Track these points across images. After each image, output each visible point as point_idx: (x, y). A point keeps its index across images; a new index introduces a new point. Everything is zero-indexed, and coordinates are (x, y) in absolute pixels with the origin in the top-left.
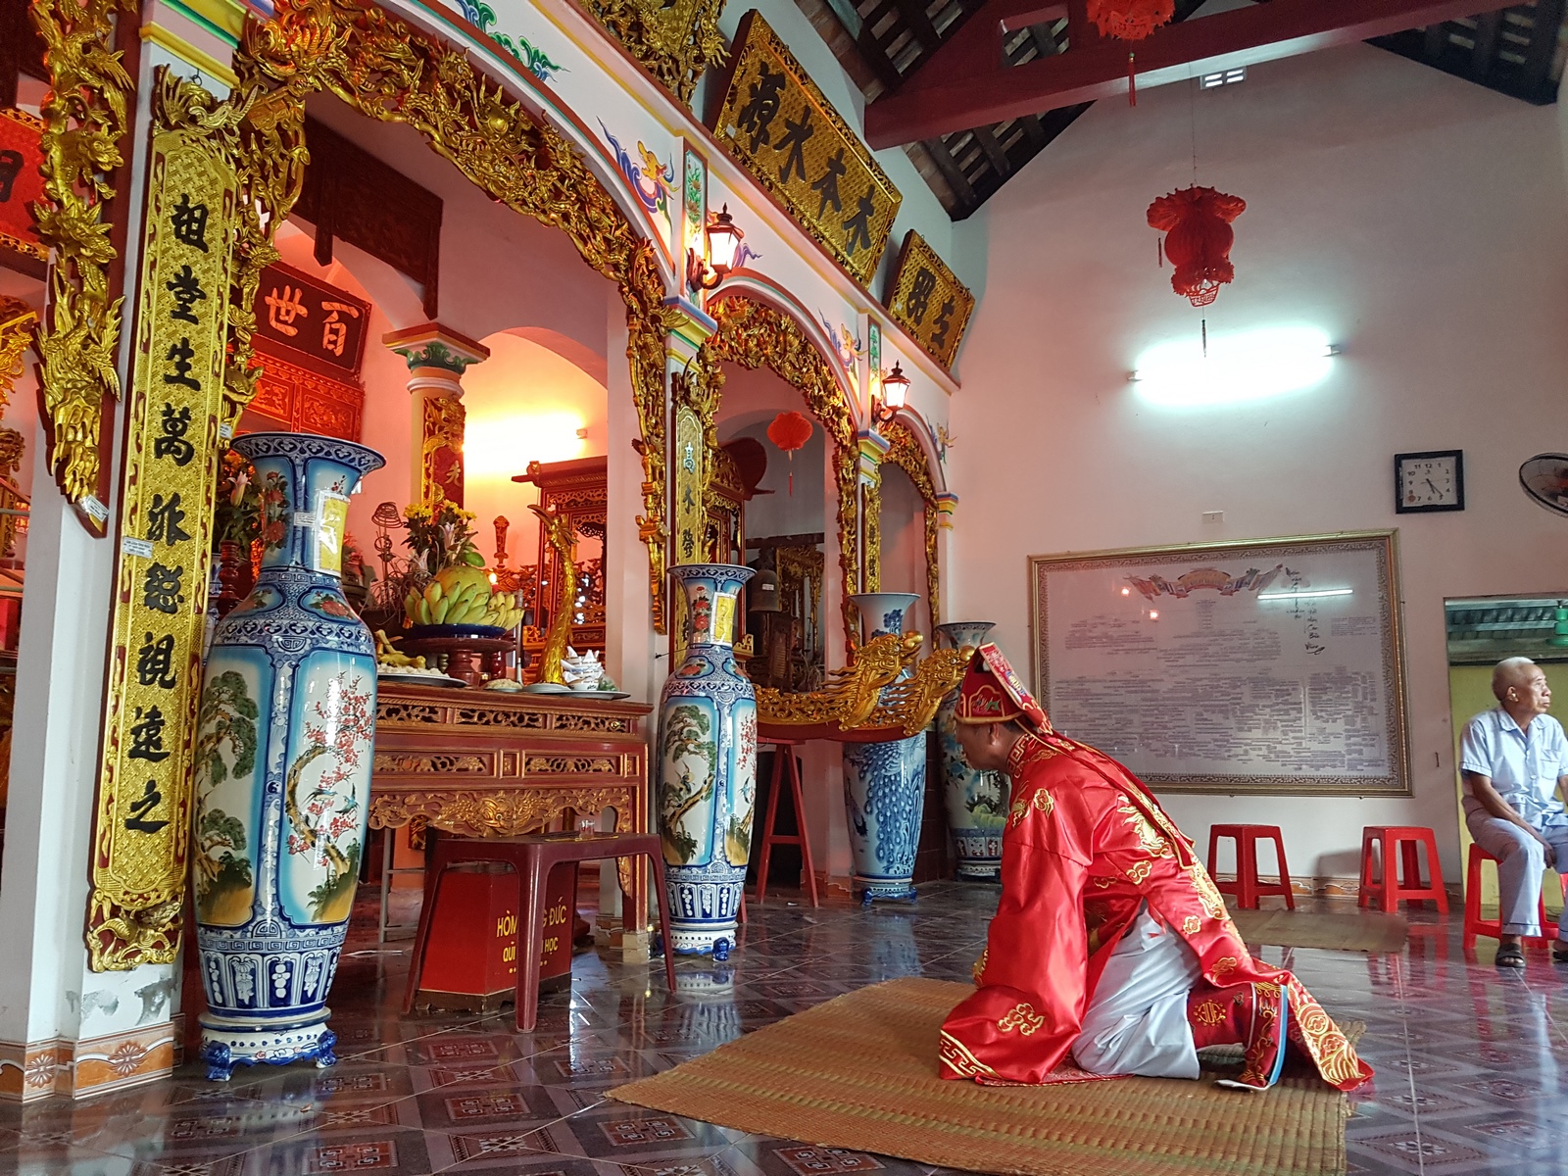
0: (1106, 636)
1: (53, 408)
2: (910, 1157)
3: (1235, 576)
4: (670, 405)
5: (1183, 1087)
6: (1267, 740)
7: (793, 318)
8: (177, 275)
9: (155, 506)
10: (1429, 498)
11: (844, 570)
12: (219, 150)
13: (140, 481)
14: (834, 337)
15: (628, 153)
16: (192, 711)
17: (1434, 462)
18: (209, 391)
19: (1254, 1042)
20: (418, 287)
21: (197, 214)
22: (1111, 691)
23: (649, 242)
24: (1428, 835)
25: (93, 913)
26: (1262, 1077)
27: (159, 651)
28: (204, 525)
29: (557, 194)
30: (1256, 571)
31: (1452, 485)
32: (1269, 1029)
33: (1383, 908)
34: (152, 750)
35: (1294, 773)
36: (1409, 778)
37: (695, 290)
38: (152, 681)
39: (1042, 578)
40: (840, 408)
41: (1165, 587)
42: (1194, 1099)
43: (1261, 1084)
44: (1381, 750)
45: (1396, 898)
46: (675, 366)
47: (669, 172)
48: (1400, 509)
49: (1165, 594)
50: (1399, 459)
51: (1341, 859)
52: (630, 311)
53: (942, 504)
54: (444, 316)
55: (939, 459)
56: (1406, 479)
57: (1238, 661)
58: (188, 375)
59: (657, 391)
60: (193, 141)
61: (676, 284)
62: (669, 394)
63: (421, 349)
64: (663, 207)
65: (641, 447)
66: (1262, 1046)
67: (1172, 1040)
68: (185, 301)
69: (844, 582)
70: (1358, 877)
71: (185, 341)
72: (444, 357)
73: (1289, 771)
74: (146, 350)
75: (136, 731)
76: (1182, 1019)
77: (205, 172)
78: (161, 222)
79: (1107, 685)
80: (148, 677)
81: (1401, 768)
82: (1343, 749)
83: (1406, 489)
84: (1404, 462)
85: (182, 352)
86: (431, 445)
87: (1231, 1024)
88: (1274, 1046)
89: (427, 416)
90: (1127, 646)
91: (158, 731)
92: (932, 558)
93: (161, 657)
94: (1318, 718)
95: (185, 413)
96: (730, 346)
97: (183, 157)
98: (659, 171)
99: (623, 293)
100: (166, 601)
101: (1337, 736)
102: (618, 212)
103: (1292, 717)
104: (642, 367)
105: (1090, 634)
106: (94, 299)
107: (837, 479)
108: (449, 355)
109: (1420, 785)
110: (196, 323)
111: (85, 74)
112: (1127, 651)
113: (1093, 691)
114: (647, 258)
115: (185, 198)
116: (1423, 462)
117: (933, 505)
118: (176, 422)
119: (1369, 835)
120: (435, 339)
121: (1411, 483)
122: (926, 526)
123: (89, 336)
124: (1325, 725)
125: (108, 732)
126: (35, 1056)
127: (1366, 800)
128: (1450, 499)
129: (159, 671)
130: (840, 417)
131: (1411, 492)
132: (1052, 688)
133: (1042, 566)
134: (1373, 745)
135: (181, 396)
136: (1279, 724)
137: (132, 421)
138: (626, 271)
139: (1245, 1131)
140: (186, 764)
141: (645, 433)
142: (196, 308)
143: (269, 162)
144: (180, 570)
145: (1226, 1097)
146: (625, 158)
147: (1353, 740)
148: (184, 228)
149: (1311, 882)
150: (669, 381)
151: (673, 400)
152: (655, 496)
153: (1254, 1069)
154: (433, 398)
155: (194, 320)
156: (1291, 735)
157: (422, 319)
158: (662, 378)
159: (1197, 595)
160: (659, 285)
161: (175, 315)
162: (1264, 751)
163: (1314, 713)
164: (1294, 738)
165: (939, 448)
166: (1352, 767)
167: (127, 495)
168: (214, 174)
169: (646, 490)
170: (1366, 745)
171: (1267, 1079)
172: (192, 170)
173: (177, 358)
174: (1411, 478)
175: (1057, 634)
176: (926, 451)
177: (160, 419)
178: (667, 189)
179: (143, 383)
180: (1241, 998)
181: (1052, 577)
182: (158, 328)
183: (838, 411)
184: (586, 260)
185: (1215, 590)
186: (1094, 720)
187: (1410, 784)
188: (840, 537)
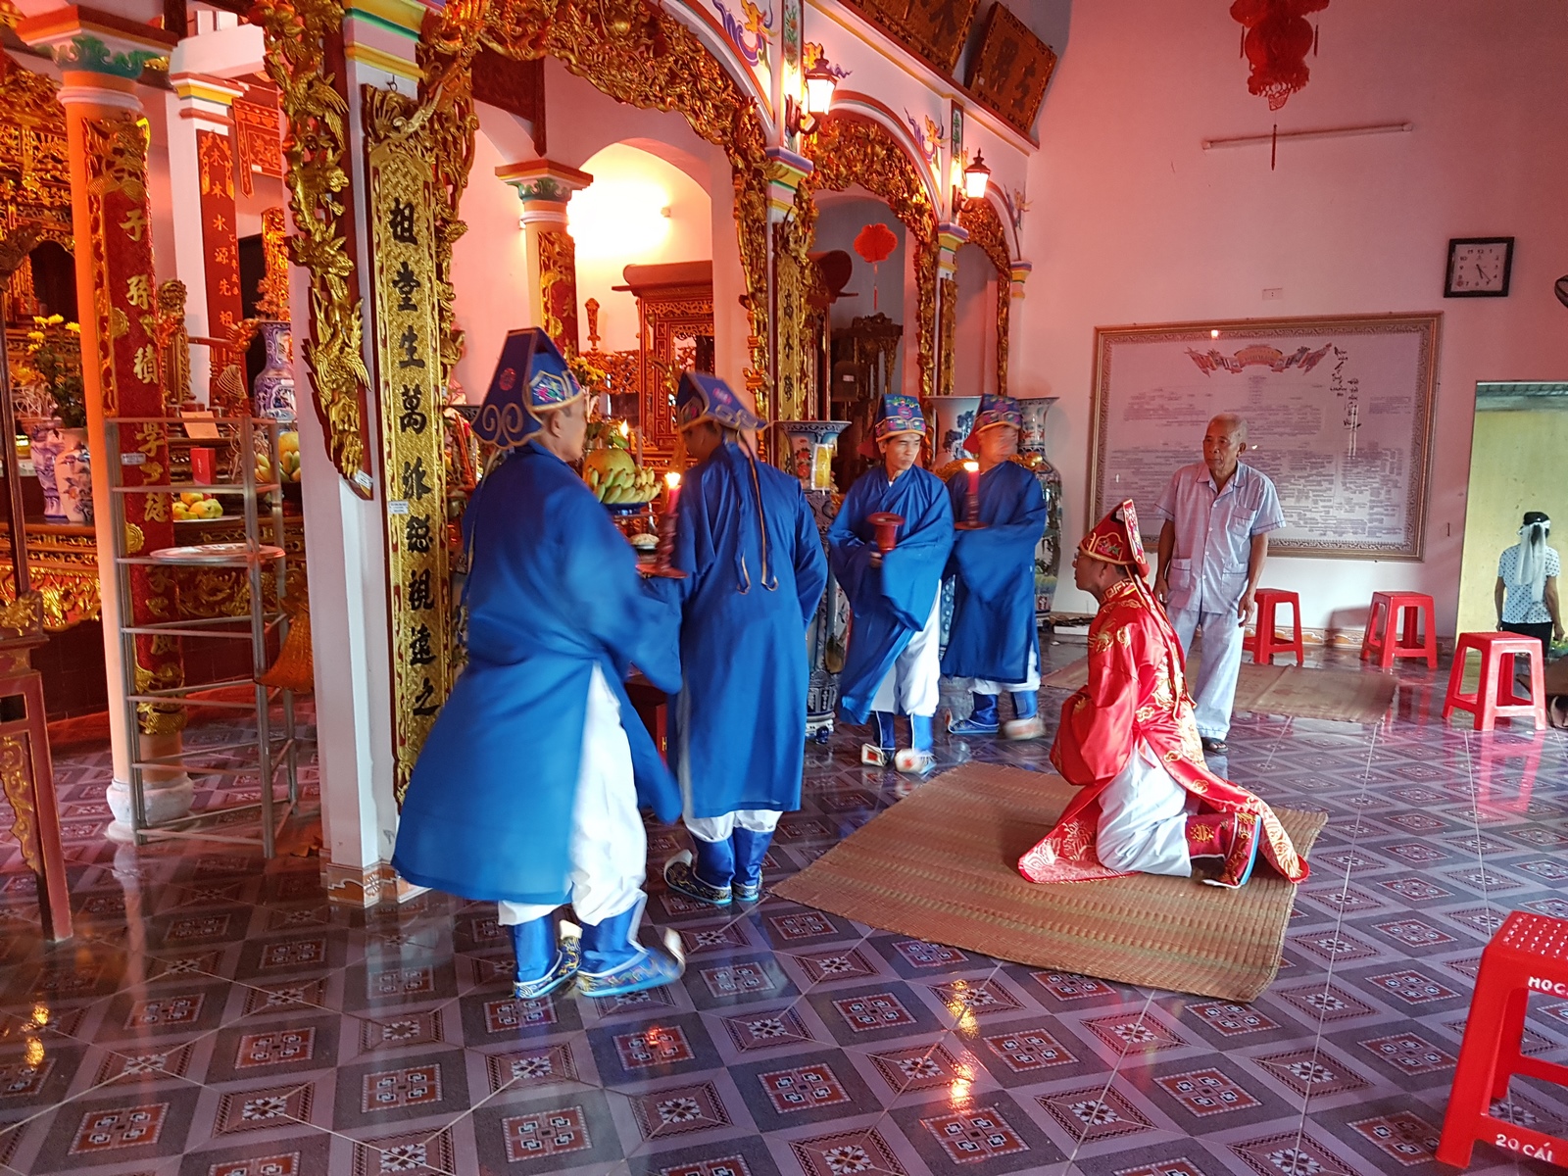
0: (1162, 407)
1: (327, 407)
2: (985, 952)
3: (1288, 353)
4: (771, 254)
5: (1178, 884)
6: (1299, 508)
7: (880, 125)
8: (399, 273)
9: (406, 472)
10: (1477, 284)
11: (922, 369)
12: (416, 148)
13: (394, 455)
14: (918, 131)
15: (733, 13)
16: (447, 622)
17: (1486, 247)
18: (431, 365)
19: (1232, 854)
20: (527, 123)
21: (407, 212)
22: (1162, 461)
23: (752, 99)
24: (1428, 602)
25: (400, 777)
26: (1235, 879)
27: (422, 582)
28: (440, 479)
29: (673, 78)
30: (1306, 349)
31: (1500, 273)
32: (1244, 846)
33: (1379, 663)
34: (425, 656)
35: (1319, 539)
36: (1422, 545)
37: (793, 135)
38: (419, 606)
39: (1107, 350)
40: (922, 205)
41: (1222, 362)
42: (1184, 895)
43: (1234, 884)
44: (1400, 519)
45: (1394, 653)
46: (777, 214)
47: (768, 18)
48: (1448, 293)
49: (1221, 368)
50: (1453, 244)
51: (1354, 615)
52: (736, 170)
53: (1016, 274)
54: (552, 153)
55: (1014, 226)
56: (1458, 264)
57: (1281, 434)
58: (416, 357)
59: (759, 245)
60: (397, 147)
61: (776, 130)
62: (771, 245)
63: (533, 183)
64: (764, 56)
65: (747, 302)
66: (1238, 858)
67: (1171, 852)
68: (406, 293)
69: (921, 380)
70: (1364, 629)
71: (411, 328)
72: (553, 190)
73: (1315, 536)
74: (385, 345)
75: (413, 646)
76: (1181, 837)
77: (408, 172)
78: (382, 230)
79: (1160, 454)
80: (416, 603)
81: (1416, 537)
82: (1366, 518)
83: (1457, 272)
84: (1458, 246)
85: (410, 337)
86: (547, 280)
87: (1217, 842)
88: (1247, 858)
89: (542, 251)
90: (1181, 418)
91: (426, 641)
92: (1003, 331)
93: (423, 587)
94: (1347, 489)
95: (417, 390)
96: (824, 174)
97: (392, 163)
98: (760, 19)
99: (729, 155)
100: (421, 543)
101: (1362, 506)
102: (724, 74)
103: (1323, 488)
104: (747, 226)
105: (1146, 407)
106: (341, 307)
107: (918, 279)
108: (558, 187)
109: (1429, 552)
110: (416, 310)
111: (311, 107)
112: (1180, 423)
113: (1145, 461)
114: (750, 116)
115: (397, 201)
116: (1475, 247)
117: (1006, 275)
118: (411, 398)
119: (1376, 600)
120: (546, 176)
121: (1461, 268)
122: (999, 298)
123: (344, 342)
124: (1352, 496)
125: (395, 650)
126: (368, 876)
127: (1380, 563)
128: (1497, 285)
129: (423, 597)
130: (921, 215)
131: (1460, 277)
132: (1108, 454)
133: (1107, 337)
134: (1393, 515)
135: (412, 375)
136: (1311, 494)
137: (383, 407)
138: (732, 134)
139: (1216, 930)
140: (447, 661)
141: (750, 290)
142: (415, 297)
143: (450, 138)
144: (428, 517)
145: (1208, 894)
146: (729, 20)
147: (1376, 510)
148: (399, 229)
149: (1323, 633)
150: (770, 232)
151: (774, 250)
152: (761, 350)
153: (1230, 873)
154: (545, 232)
155: (414, 307)
156: (1321, 504)
157: (533, 155)
158: (764, 229)
159: (1250, 370)
160: (760, 135)
161: (401, 308)
162: (1295, 518)
163: (1344, 484)
164: (1324, 507)
165: (1016, 215)
166: (1372, 533)
167: (387, 468)
168: (414, 171)
169: (752, 344)
170: (1387, 515)
171: (1239, 880)
172: (399, 174)
173: (407, 345)
174: (1463, 263)
175: (1117, 405)
176: (1003, 223)
177: (401, 398)
178: (768, 37)
179: (386, 374)
180: (1225, 824)
181: (1116, 350)
182: (391, 323)
183: (920, 209)
184: (697, 133)
185: (1268, 367)
186: (1143, 487)
187: (1421, 552)
188: (919, 336)
